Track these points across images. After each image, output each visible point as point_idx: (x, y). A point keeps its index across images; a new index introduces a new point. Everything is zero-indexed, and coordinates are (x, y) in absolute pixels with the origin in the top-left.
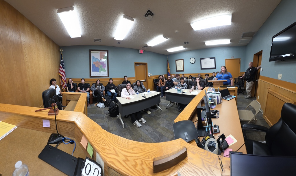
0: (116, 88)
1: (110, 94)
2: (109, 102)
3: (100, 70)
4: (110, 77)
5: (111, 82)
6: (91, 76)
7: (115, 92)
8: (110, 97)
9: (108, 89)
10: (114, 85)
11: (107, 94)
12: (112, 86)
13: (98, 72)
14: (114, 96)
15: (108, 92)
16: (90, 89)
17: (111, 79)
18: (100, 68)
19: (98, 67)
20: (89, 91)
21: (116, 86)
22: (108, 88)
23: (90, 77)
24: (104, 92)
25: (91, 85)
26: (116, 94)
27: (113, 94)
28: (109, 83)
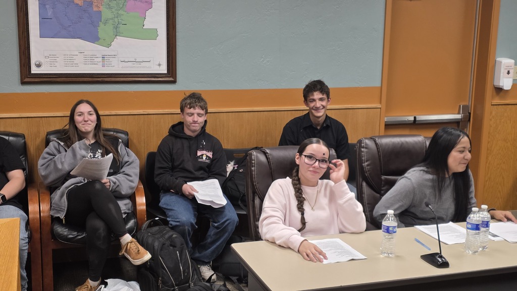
0: (230, 167)
1: (183, 215)
2: (175, 271)
3: (103, 30)
4: (186, 83)
5: (195, 119)
6: (34, 70)
7: (222, 201)
8: (183, 234)
9: (166, 179)
10: (214, 145)
11: (163, 212)
12: (205, 155)
13: (94, 38)
14: (212, 232)
15: (166, 201)
16: (30, 180)
17: (194, 99)
18: (106, 13)
19: (91, 4)
20: (20, 200)
21: (230, 155)
22: (173, 169)
23: (27, 77)
24: (141, 200)
25: (32, 148)
26: (232, 215)
27: (204, 212)
28: (177, 130)
